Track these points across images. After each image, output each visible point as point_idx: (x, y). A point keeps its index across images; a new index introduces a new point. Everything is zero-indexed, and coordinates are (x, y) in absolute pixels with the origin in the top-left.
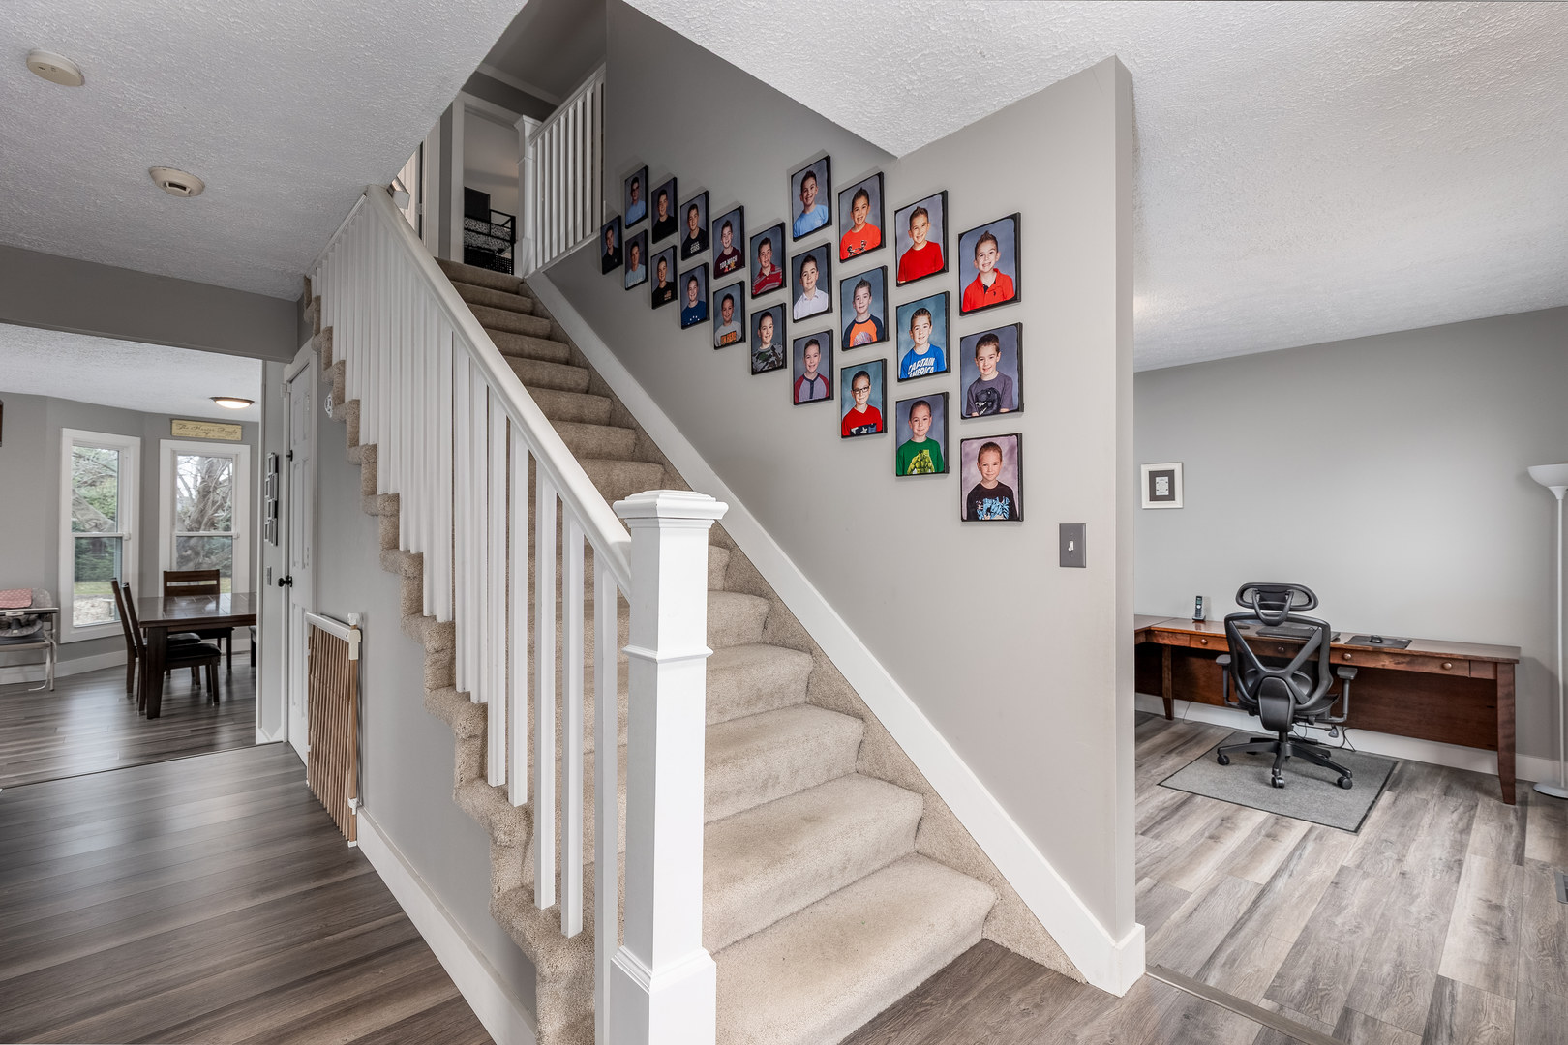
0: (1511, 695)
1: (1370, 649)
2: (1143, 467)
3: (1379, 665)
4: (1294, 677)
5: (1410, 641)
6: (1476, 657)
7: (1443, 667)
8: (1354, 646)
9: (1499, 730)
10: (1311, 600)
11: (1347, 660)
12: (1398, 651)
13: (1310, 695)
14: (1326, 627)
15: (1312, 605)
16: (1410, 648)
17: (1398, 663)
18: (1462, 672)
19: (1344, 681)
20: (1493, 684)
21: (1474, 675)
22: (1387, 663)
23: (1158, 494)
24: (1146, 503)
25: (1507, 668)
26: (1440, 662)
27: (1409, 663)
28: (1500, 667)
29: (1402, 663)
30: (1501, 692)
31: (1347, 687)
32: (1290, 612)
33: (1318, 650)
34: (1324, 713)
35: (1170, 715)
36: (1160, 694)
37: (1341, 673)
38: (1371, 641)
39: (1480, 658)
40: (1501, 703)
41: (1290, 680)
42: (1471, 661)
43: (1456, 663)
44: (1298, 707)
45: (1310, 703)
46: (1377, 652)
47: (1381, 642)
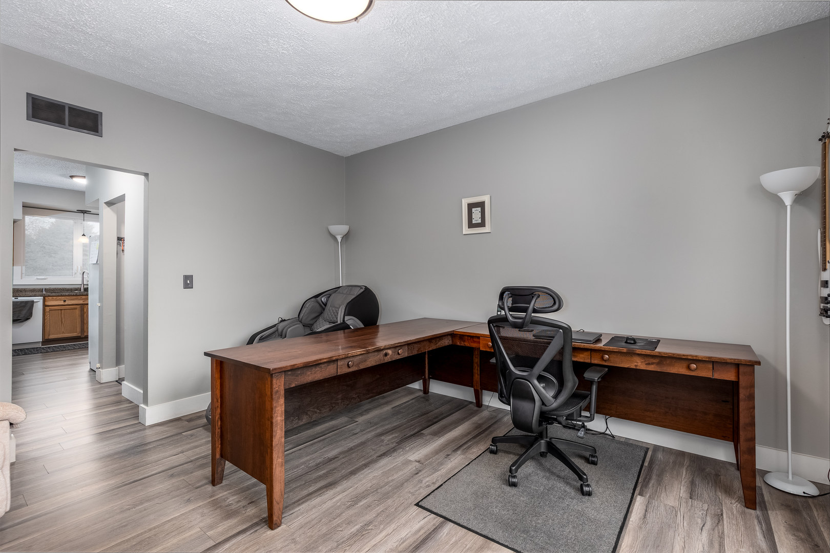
0: (751, 397)
1: (625, 350)
2: (463, 201)
3: (633, 366)
4: (541, 378)
5: (659, 341)
6: (719, 359)
7: (689, 368)
8: (611, 348)
9: (741, 433)
10: (556, 302)
11: (605, 361)
12: (648, 352)
13: (556, 397)
14: (567, 330)
15: (556, 307)
16: (660, 349)
17: (649, 364)
18: (705, 372)
19: (591, 382)
20: (735, 385)
21: (717, 376)
22: (639, 364)
23: (474, 222)
24: (466, 230)
25: (748, 369)
26: (685, 364)
27: (658, 364)
28: (742, 369)
29: (652, 364)
30: (742, 394)
31: (594, 388)
32: (533, 314)
33: (561, 352)
34: (573, 413)
35: (479, 404)
36: (472, 386)
37: (588, 375)
38: (626, 342)
39: (724, 359)
40: (742, 405)
41: (536, 382)
42: (715, 363)
43: (701, 365)
44: (545, 408)
45: (555, 405)
46: (631, 354)
47: (635, 343)
